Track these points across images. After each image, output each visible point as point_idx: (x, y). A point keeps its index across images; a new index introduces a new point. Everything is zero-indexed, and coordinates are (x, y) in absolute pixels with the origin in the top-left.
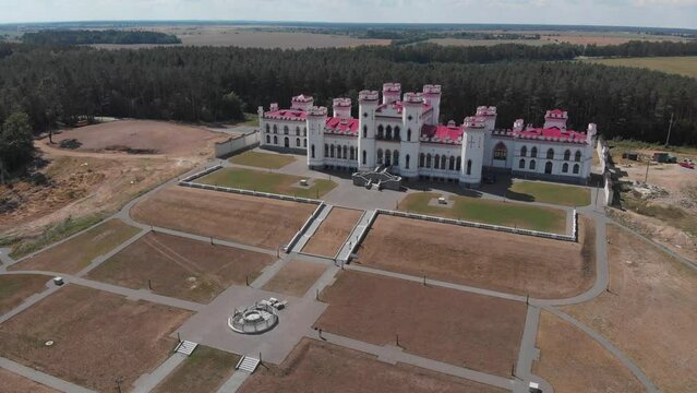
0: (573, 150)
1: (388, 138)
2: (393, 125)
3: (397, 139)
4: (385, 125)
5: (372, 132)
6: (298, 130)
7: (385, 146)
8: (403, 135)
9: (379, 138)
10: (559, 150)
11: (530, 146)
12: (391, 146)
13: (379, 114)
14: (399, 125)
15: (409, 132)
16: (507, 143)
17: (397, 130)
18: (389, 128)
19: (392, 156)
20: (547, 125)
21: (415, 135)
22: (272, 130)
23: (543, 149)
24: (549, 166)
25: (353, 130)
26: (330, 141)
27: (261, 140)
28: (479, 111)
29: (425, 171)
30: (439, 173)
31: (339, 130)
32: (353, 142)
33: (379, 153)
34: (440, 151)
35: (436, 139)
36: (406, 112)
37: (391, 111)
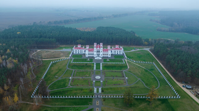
0: (120, 51)
1: (98, 52)
3: (100, 52)
4: (98, 50)
5: (96, 51)
7: (98, 53)
8: (100, 51)
9: (97, 52)
10: (119, 51)
11: (115, 51)
12: (99, 53)
16: (112, 50)
20: (116, 47)
21: (102, 52)
22: (76, 51)
23: (117, 51)
24: (117, 53)
25: (93, 51)
26: (89, 53)
27: (74, 53)
28: (108, 46)
29: (103, 56)
30: (105, 56)
31: (90, 51)
32: (93, 53)
33: (97, 54)
34: (105, 53)
35: (105, 52)
36: (101, 48)
37: (98, 48)
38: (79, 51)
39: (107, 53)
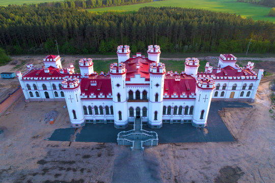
1: (138, 99)
2: (141, 90)
3: (145, 99)
4: (134, 89)
5: (125, 96)
6: (54, 86)
7: (135, 105)
8: (152, 97)
9: (130, 99)
12: (141, 105)
13: (128, 82)
14: (147, 89)
15: (157, 95)
17: (145, 93)
18: (138, 92)
19: (141, 111)
21: (160, 97)
22: (32, 88)
23: (230, 85)
25: (106, 94)
26: (87, 103)
27: (27, 96)
28: (188, 61)
29: (167, 117)
30: (177, 117)
31: (92, 95)
32: (107, 103)
33: (131, 110)
34: (178, 103)
35: (175, 95)
36: (154, 80)
37: (138, 79)
38: (44, 87)
39: (189, 103)
